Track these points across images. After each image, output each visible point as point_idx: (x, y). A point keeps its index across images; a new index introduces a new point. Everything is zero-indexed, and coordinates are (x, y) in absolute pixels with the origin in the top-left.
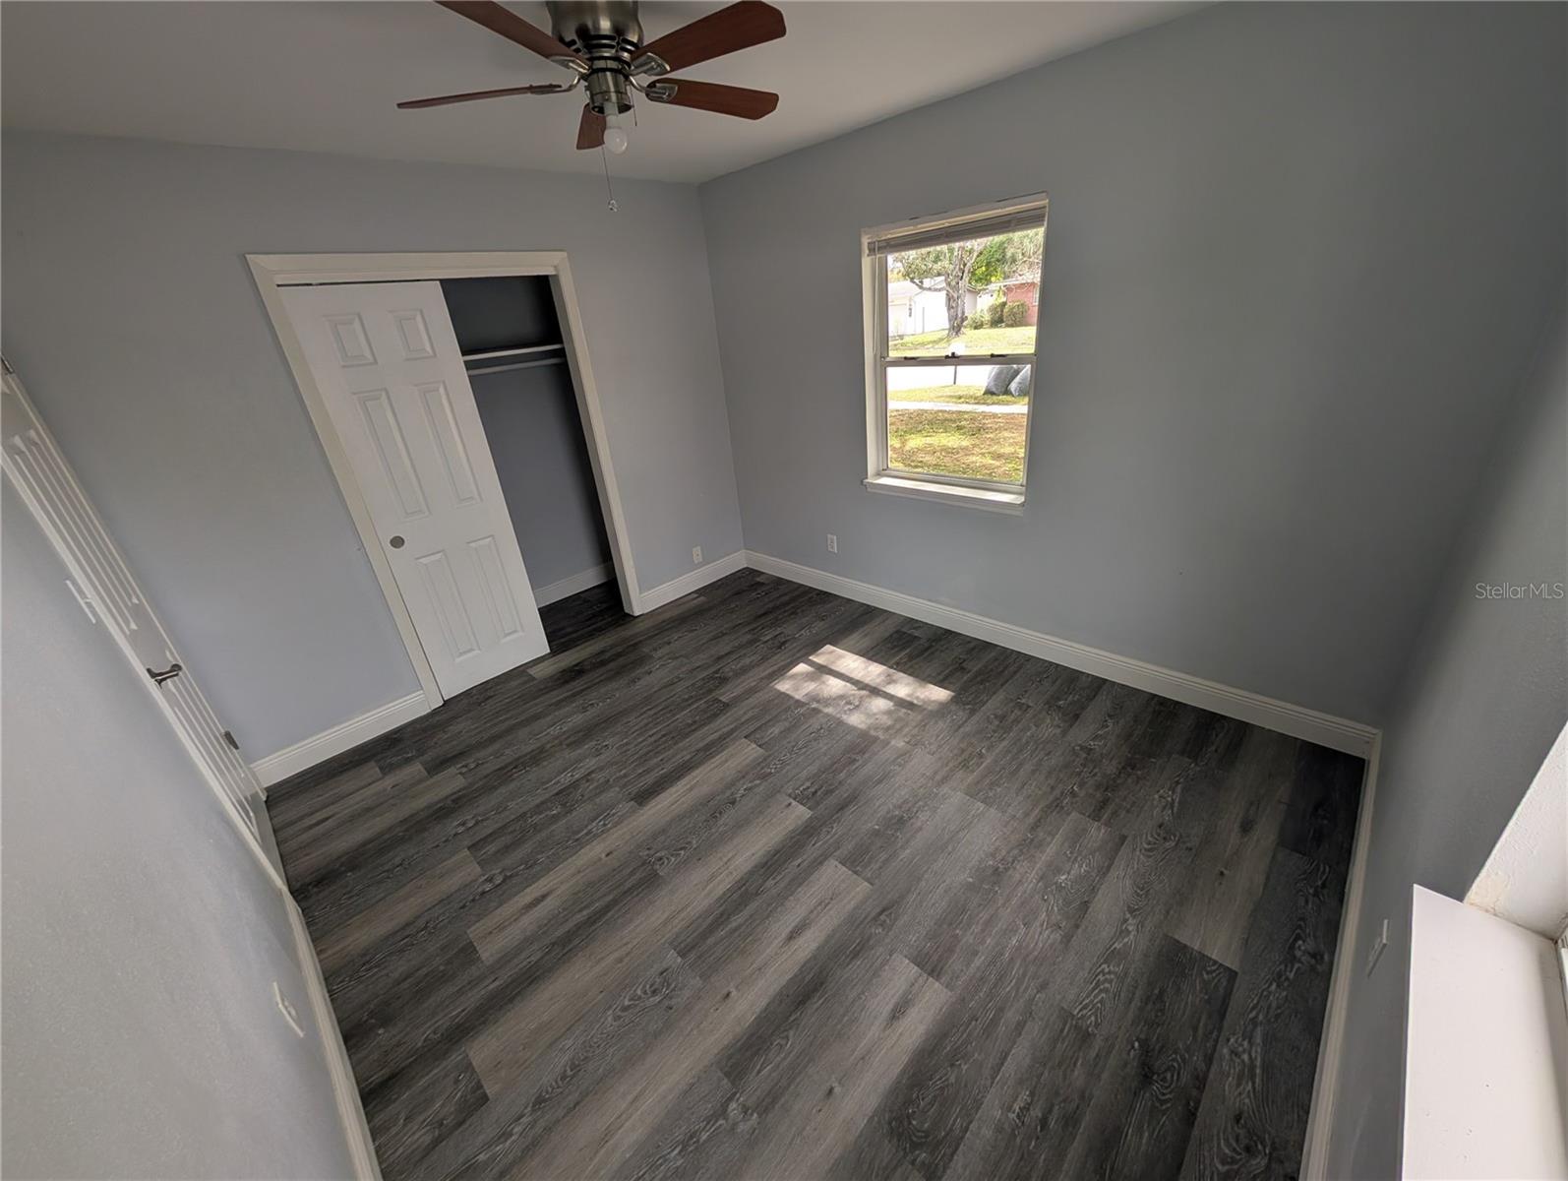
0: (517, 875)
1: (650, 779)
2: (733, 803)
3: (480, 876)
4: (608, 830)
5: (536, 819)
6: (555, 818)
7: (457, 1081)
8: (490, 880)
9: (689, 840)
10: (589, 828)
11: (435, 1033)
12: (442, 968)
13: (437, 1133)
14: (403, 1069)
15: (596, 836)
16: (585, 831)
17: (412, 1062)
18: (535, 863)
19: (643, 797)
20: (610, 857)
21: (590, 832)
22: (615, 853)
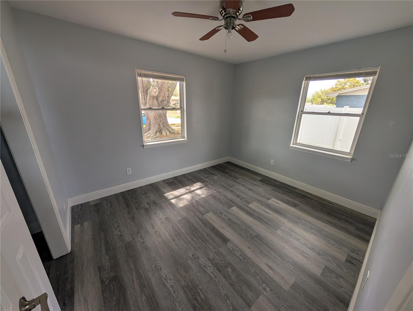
0: (261, 278)
1: (217, 239)
2: (230, 219)
3: (264, 294)
4: (239, 249)
5: (233, 277)
6: (234, 269)
7: (327, 276)
8: (265, 289)
9: (243, 229)
10: (238, 255)
11: (321, 289)
12: (303, 296)
13: (339, 277)
14: (335, 296)
15: (242, 252)
16: (240, 257)
17: (331, 293)
18: (255, 272)
19: (225, 240)
20: (250, 247)
21: (241, 255)
22: (249, 246)
